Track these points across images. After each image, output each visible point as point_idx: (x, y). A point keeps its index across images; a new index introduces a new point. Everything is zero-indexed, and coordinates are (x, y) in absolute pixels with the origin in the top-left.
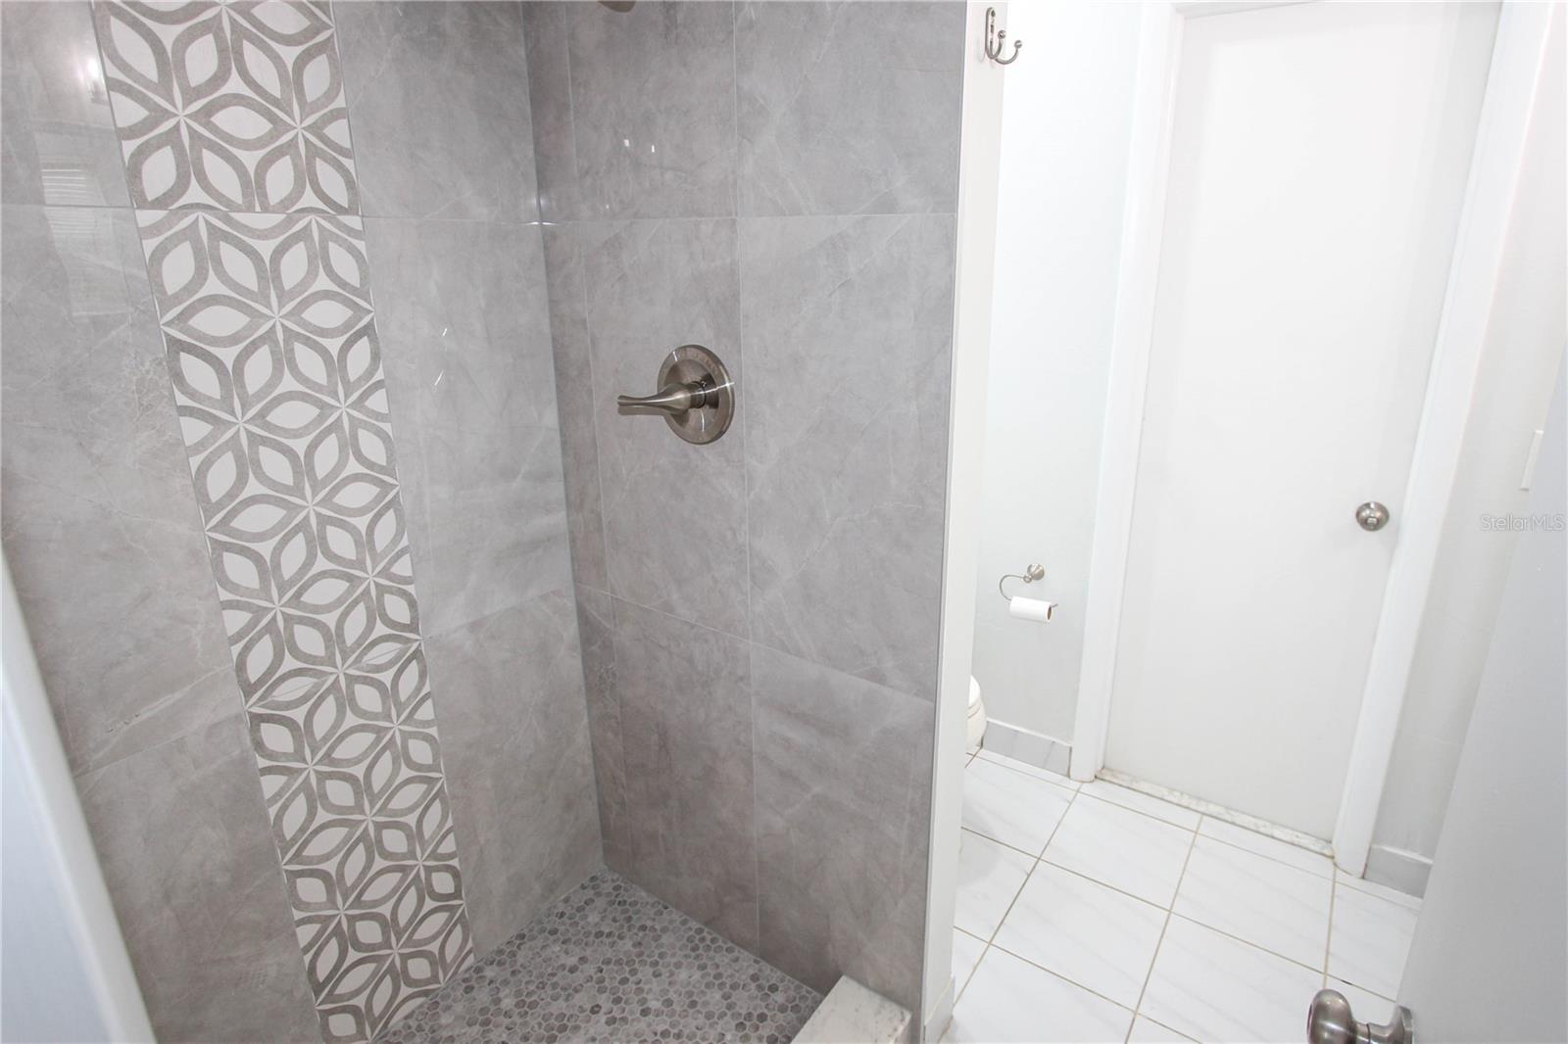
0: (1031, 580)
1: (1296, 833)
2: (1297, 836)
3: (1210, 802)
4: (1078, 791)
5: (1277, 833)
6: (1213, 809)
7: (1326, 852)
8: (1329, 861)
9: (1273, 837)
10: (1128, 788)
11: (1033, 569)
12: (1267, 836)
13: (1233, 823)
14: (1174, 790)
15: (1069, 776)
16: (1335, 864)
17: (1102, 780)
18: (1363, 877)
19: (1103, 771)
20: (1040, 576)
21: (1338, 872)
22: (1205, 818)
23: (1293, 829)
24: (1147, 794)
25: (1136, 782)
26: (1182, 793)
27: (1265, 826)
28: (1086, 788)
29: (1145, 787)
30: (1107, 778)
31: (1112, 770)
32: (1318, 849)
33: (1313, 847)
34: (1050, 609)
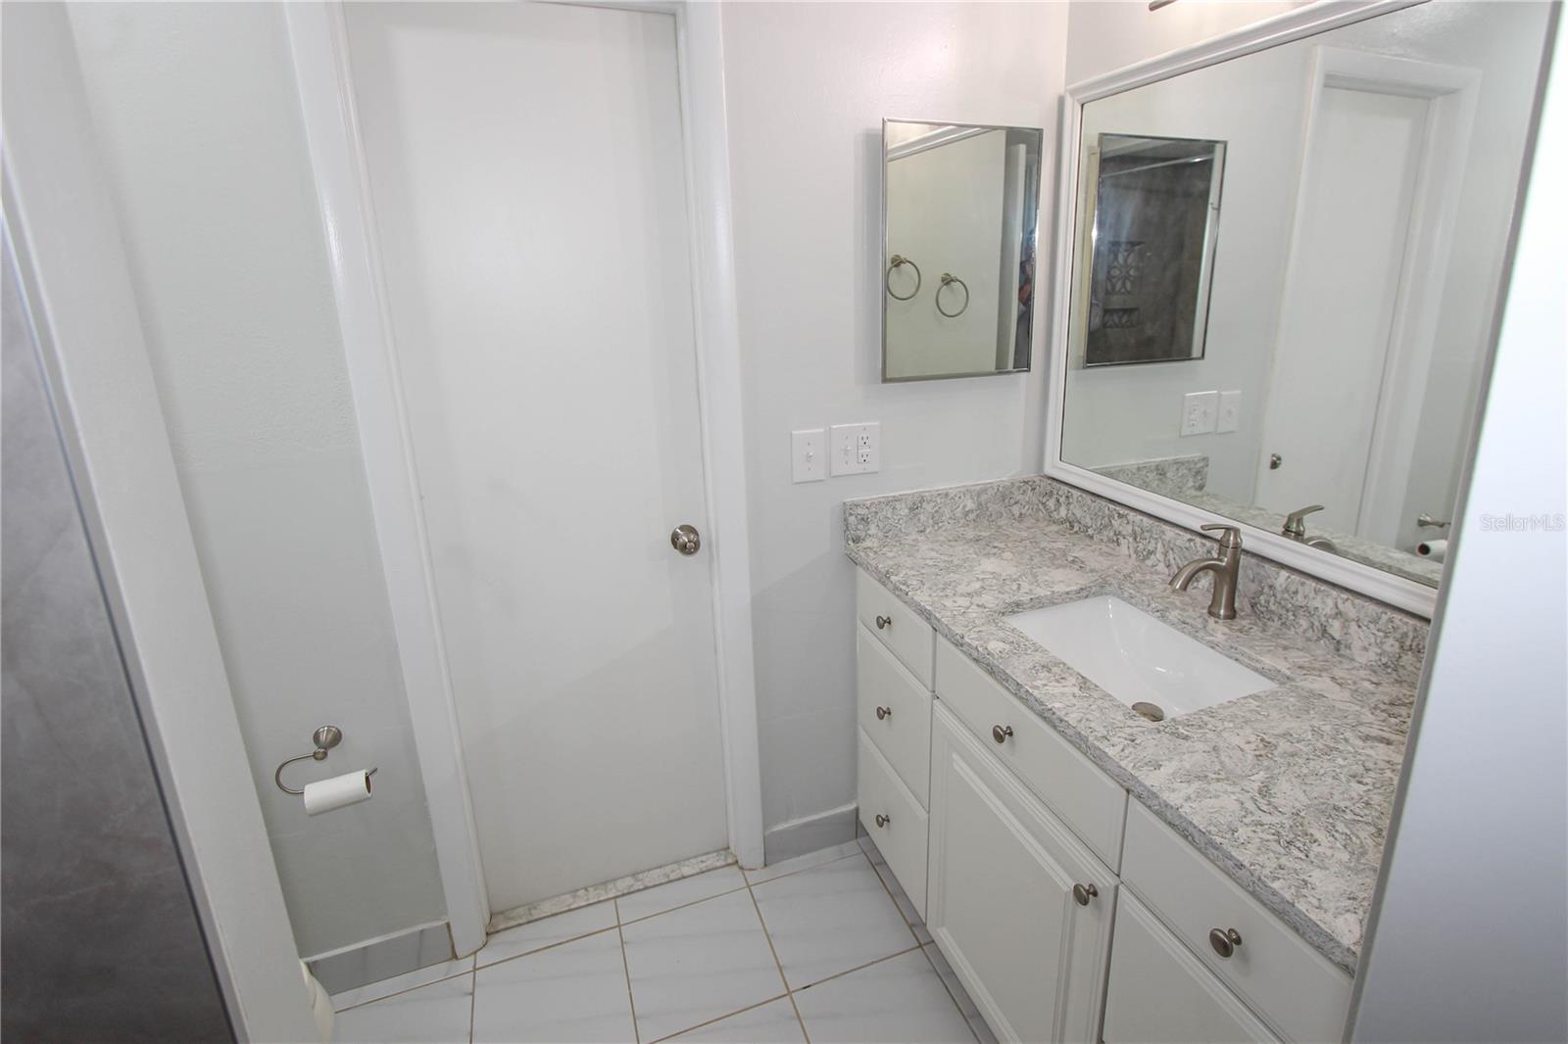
0: (325, 754)
1: (700, 859)
2: (702, 862)
3: (614, 880)
4: (475, 969)
5: (686, 871)
6: (623, 885)
7: (730, 861)
8: (735, 868)
9: (684, 877)
10: (529, 922)
11: (323, 737)
12: (679, 879)
13: (646, 888)
14: (577, 890)
15: (455, 956)
16: (741, 868)
17: (498, 932)
18: (765, 865)
19: (494, 921)
20: (337, 738)
21: (746, 872)
22: (618, 900)
23: (695, 857)
24: (553, 915)
25: (535, 908)
26: (586, 890)
27: (673, 871)
28: (483, 958)
29: (547, 908)
30: (501, 927)
31: (502, 913)
32: (722, 863)
33: (719, 864)
34: (367, 778)
